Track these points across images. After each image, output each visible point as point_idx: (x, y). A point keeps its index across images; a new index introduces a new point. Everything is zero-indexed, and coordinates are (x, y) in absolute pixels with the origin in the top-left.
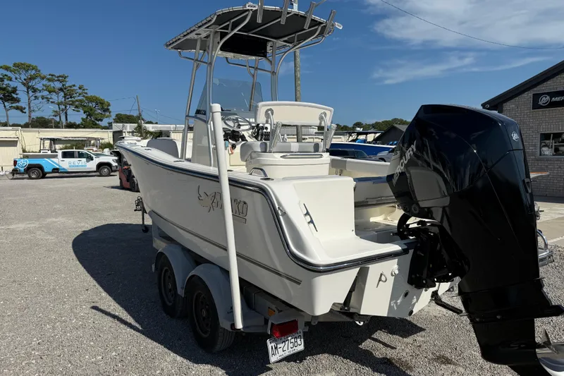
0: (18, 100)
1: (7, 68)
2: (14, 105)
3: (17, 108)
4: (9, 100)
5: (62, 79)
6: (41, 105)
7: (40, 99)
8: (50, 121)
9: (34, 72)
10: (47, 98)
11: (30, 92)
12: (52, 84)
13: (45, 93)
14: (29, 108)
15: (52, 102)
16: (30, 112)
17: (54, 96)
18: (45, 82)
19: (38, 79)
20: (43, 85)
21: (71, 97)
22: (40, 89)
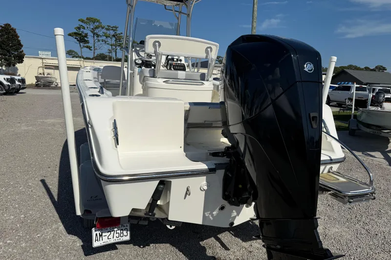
0: (87, 42)
1: (83, 21)
2: (85, 45)
3: (87, 47)
4: (83, 42)
5: (115, 28)
6: (101, 45)
7: (101, 41)
8: (106, 56)
9: (98, 24)
10: (105, 41)
11: (95, 37)
12: (108, 32)
13: (104, 38)
14: (94, 47)
15: (108, 44)
16: (95, 50)
17: (109, 40)
18: (104, 30)
19: (100, 28)
20: (103, 32)
21: (119, 41)
22: (101, 35)
